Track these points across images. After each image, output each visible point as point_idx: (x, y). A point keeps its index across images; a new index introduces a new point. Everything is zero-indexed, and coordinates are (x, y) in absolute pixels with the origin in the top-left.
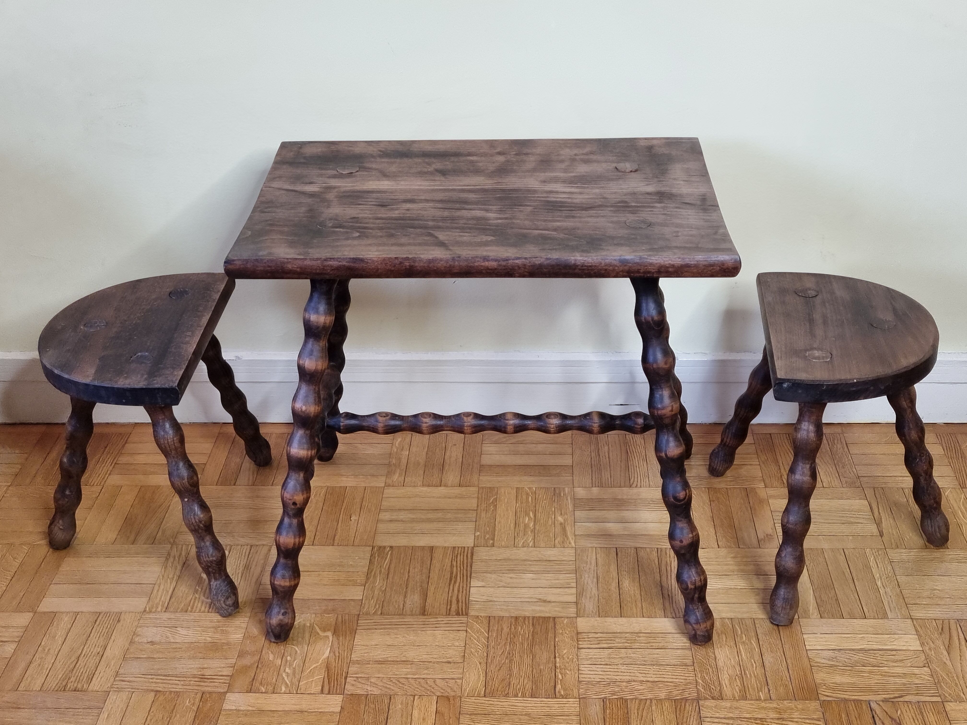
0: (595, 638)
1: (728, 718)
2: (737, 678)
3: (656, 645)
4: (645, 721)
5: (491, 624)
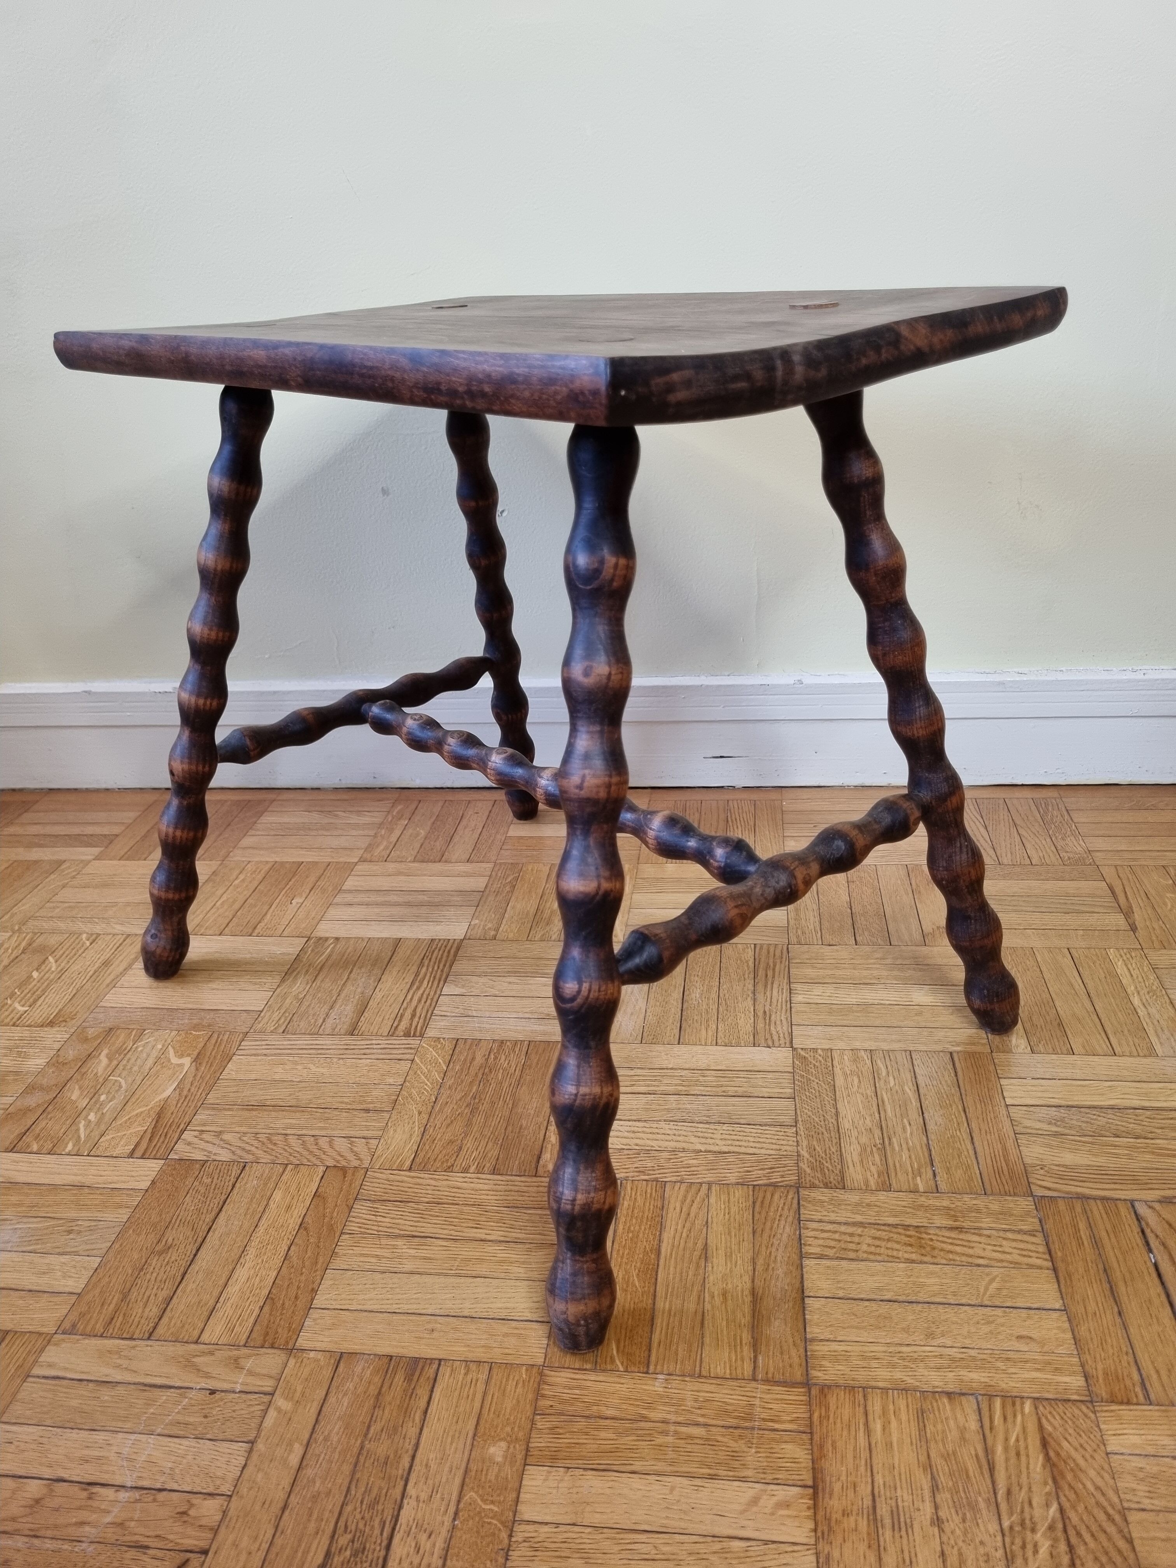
0: (628, 1076)
1: (854, 1224)
2: (874, 1149)
3: (731, 1090)
4: (693, 1224)
5: (457, 1051)
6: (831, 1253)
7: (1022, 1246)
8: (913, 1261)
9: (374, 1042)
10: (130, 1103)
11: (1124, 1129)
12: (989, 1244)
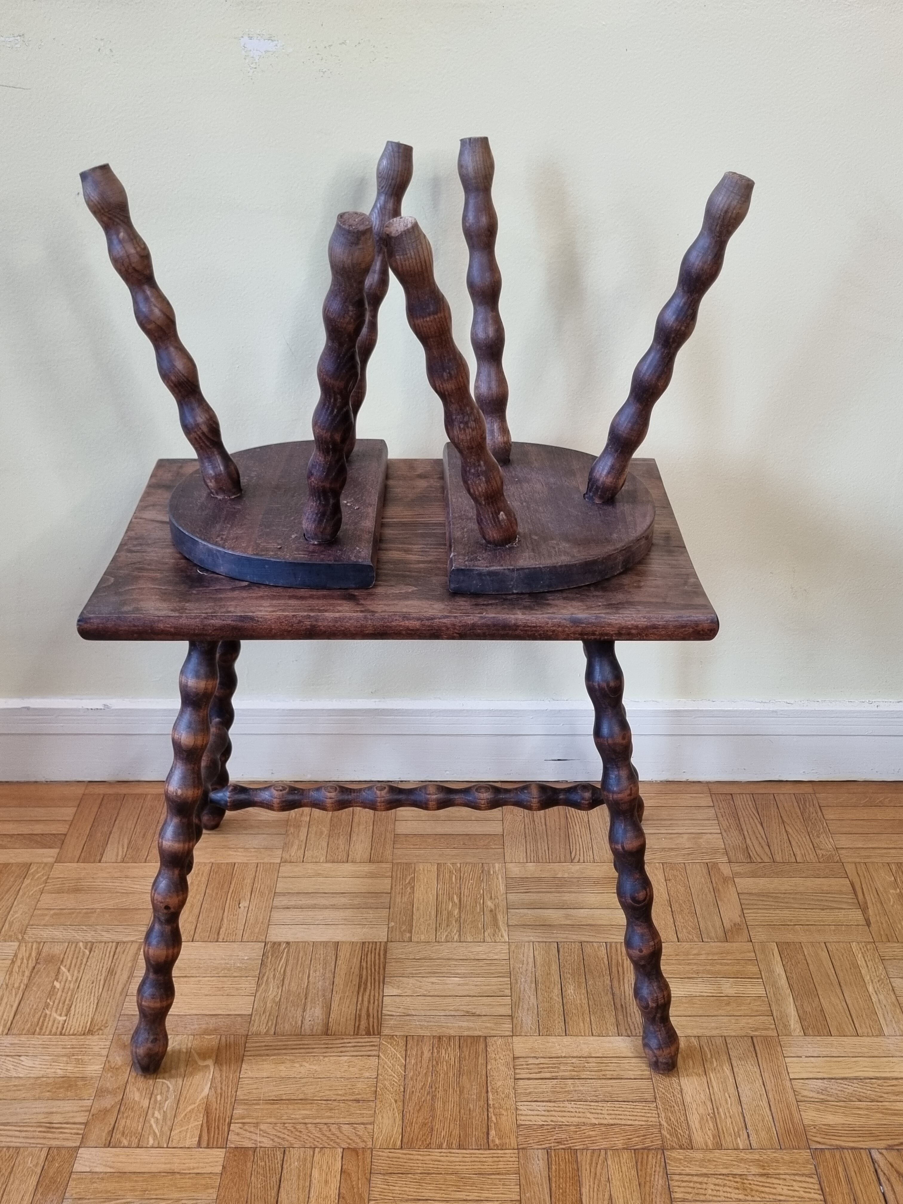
0: (535, 1064)
1: (702, 1175)
2: (708, 1117)
3: (609, 1074)
4: (600, 1180)
5: (409, 1047)
6: (689, 1197)
7: (805, 1185)
8: (740, 1200)
9: (345, 1041)
10: (181, 1102)
12: (785, 1185)
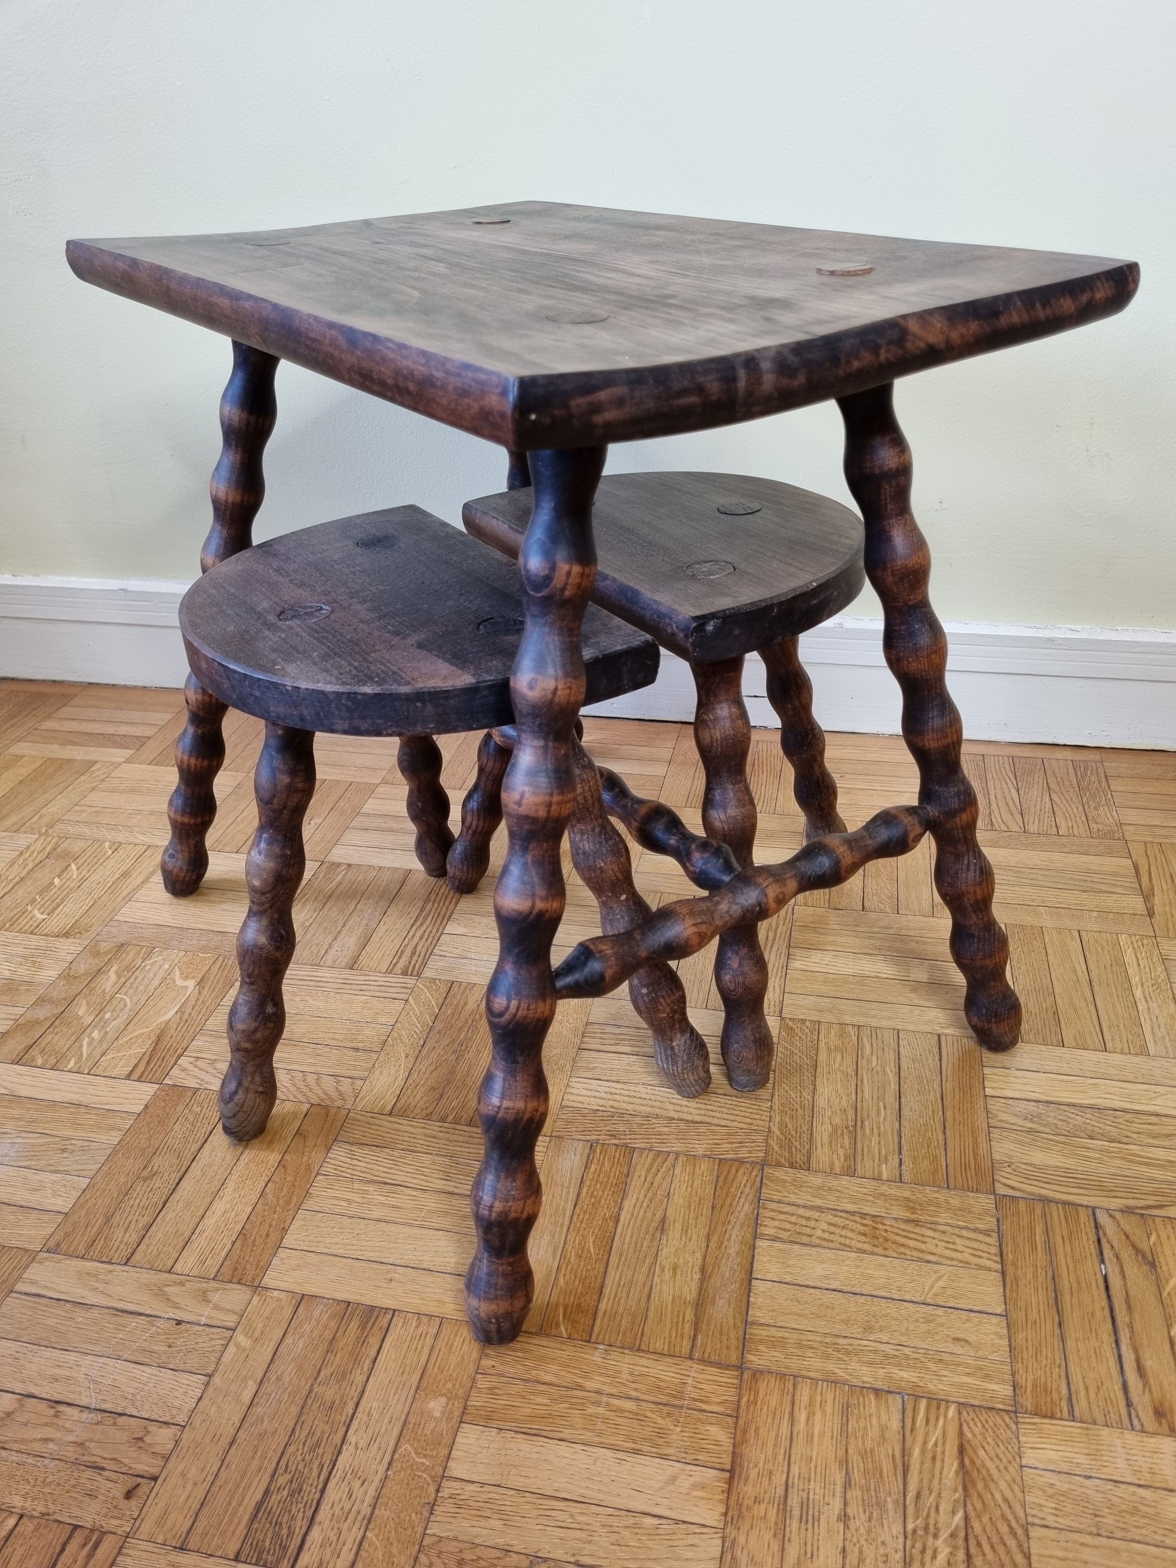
0: (614, 1034)
1: (813, 1208)
2: (845, 1130)
4: (655, 1194)
5: (450, 994)
6: (785, 1235)
7: (975, 1245)
8: (864, 1252)
9: (372, 978)
10: (132, 1024)
11: (1100, 1131)
12: (942, 1241)
